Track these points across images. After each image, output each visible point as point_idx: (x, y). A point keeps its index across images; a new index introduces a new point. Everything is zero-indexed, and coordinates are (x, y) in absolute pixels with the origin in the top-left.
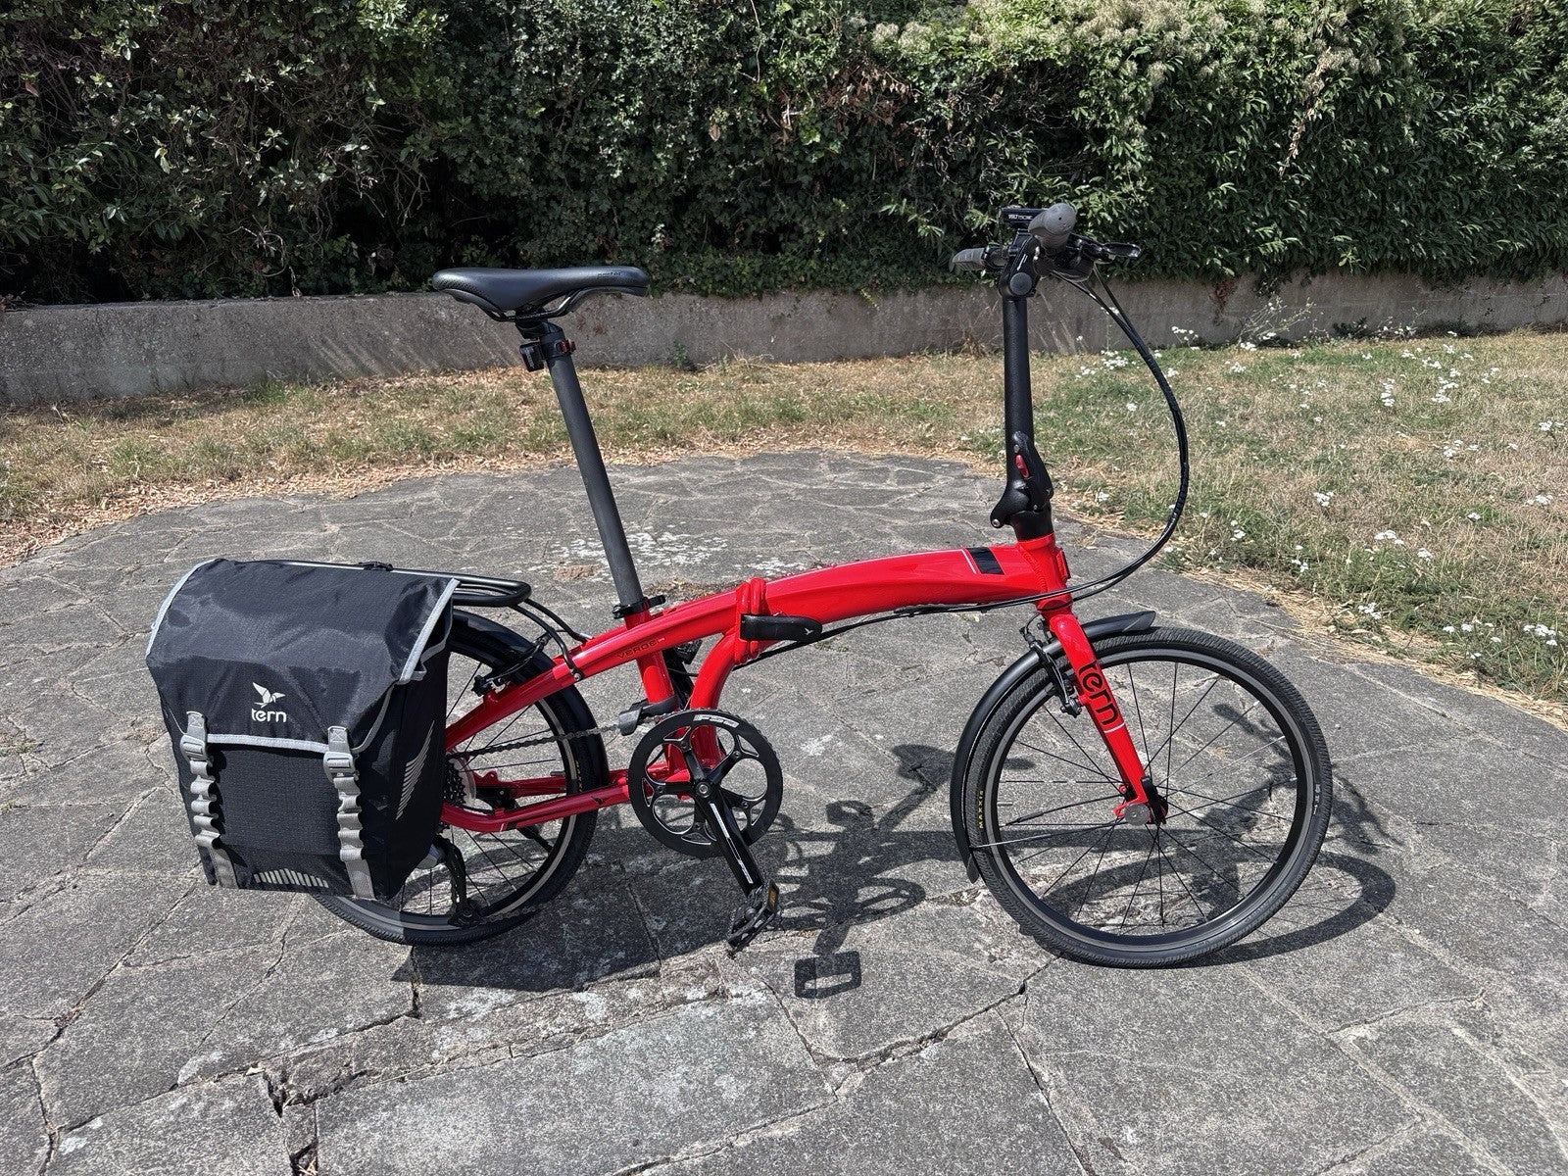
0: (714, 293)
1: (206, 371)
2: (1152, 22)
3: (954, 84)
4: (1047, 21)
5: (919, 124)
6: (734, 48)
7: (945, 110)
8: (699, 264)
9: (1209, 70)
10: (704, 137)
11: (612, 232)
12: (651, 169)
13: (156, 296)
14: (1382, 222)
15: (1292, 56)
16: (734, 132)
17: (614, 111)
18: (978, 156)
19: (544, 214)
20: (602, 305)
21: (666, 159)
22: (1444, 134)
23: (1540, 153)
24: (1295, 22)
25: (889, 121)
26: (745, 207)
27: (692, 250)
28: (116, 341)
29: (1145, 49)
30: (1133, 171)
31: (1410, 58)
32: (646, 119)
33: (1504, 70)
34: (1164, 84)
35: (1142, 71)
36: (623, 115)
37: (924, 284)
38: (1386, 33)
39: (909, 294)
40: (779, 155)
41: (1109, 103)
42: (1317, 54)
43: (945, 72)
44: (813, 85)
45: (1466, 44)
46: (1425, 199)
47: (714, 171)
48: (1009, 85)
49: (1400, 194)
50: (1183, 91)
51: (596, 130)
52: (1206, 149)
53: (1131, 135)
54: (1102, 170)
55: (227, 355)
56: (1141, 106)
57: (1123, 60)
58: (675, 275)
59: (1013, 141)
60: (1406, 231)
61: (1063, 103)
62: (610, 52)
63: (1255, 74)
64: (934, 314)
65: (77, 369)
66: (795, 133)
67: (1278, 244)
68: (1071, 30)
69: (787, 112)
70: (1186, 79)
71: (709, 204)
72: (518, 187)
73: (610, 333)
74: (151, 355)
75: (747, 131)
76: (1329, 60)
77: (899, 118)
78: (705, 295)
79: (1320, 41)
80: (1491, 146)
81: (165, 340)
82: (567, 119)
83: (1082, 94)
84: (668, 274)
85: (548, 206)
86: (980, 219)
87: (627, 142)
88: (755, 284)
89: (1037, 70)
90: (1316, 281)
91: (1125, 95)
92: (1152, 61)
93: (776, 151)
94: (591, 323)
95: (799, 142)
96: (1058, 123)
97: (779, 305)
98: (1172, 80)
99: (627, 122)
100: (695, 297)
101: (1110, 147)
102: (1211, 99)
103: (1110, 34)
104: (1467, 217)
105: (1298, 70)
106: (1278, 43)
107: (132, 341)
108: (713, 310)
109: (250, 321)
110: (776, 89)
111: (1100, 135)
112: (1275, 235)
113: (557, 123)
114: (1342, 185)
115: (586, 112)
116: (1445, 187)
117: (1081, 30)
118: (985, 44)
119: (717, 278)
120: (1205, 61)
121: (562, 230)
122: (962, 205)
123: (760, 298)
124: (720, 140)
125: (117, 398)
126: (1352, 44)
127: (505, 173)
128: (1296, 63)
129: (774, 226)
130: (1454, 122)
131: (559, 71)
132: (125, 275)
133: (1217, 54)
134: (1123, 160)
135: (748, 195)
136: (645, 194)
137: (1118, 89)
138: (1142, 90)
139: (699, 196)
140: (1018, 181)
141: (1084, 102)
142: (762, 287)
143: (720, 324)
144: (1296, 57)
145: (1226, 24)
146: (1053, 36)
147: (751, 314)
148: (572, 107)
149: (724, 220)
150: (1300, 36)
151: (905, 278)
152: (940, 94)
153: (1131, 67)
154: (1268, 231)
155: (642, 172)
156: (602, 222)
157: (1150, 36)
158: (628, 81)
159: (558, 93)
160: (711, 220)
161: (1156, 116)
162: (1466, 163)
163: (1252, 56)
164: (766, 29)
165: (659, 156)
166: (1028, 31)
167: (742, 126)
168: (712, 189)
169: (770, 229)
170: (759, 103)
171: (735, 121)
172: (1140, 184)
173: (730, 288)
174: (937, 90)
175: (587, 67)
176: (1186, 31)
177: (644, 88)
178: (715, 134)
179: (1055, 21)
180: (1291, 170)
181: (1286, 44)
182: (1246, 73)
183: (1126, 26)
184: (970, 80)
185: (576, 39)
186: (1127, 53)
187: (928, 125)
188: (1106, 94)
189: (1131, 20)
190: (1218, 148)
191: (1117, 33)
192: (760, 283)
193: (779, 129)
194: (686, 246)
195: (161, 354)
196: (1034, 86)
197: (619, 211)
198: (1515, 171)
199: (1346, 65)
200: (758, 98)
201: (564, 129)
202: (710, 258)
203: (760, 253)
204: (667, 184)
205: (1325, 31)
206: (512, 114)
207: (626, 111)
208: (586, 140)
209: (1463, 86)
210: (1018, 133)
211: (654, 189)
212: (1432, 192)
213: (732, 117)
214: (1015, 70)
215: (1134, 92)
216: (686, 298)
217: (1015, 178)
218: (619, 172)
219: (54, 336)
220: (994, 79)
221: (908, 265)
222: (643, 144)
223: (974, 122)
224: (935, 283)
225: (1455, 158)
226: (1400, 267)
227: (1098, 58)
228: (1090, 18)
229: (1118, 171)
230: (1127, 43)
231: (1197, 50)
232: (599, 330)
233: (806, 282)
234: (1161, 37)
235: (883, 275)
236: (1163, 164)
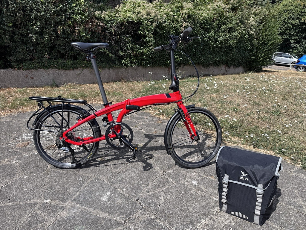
0: (62, 69)
2: (153, 15)
3: (114, 25)
4: (132, 13)
5: (107, 33)
6: (62, 13)
7: (112, 30)
8: (58, 62)
9: (164, 25)
10: (57, 33)
11: (34, 54)
12: (43, 40)
14: (195, 55)
15: (178, 23)
16: (64, 32)
17: (32, 25)
18: (120, 40)
19: (15, 50)
20: (32, 72)
21: (47, 37)
22: (205, 39)
23: (220, 43)
24: (178, 16)
25: (100, 32)
26: (68, 49)
27: (55, 59)
29: (152, 20)
30: (151, 44)
31: (198, 25)
32: (41, 28)
33: (213, 28)
34: (156, 27)
35: (151, 24)
36: (35, 26)
37: (111, 67)
38: (194, 20)
39: (108, 69)
40: (76, 38)
41: (146, 30)
42: (183, 23)
43: (112, 22)
44: (82, 22)
45: (207, 23)
46: (202, 51)
47: (60, 41)
48: (125, 26)
49: (198, 50)
50: (160, 29)
51: (28, 30)
52: (164, 41)
53: (151, 37)
54: (145, 44)
56: (152, 31)
57: (148, 22)
58: (51, 64)
59: (127, 37)
60: (200, 57)
61: (137, 30)
62: (30, 11)
63: (172, 26)
64: (114, 73)
66: (79, 33)
67: (179, 59)
68: (137, 15)
69: (76, 28)
70: (160, 26)
71: (59, 48)
72: (6, 43)
73: (35, 79)
75: (67, 32)
76: (185, 24)
77: (102, 31)
78: (59, 69)
79: (183, 21)
80: (212, 41)
82: (19, 27)
83: (140, 28)
84: (49, 64)
85: (16, 48)
86: (122, 54)
87: (36, 33)
88: (72, 66)
89: (131, 22)
90: (185, 67)
91: (149, 29)
92: (153, 22)
93: (74, 37)
94: (29, 76)
95: (80, 35)
96: (136, 34)
97: (78, 71)
98: (157, 26)
99: (36, 28)
100: (57, 70)
101: (147, 39)
102: (165, 30)
103: (145, 16)
104: (209, 55)
105: (180, 26)
106: (175, 21)
108: (62, 72)
110: (74, 23)
111: (145, 37)
112: (178, 58)
113: (17, 28)
114: (188, 48)
115: (25, 26)
116: (205, 49)
117: (139, 15)
118: (120, 17)
119: (62, 65)
120: (163, 23)
121: (20, 54)
122: (118, 51)
123: (73, 70)
124: (61, 34)
126: (188, 22)
127: (3, 40)
128: (179, 25)
129: (75, 54)
130: (206, 37)
131: (16, 15)
133: (165, 22)
134: (149, 42)
135: (69, 47)
136: (42, 46)
137: (147, 28)
138: (152, 28)
139: (56, 46)
140: (129, 46)
141: (141, 30)
142: (74, 67)
143: (64, 76)
144: (179, 23)
145: (166, 16)
146: (134, 16)
147: (71, 73)
148: (21, 24)
149: (63, 52)
150: (179, 20)
151: (107, 66)
152: (111, 27)
153: (149, 23)
154: (177, 57)
155: (41, 40)
156: (31, 52)
157: (152, 17)
158: (35, 19)
159: (17, 20)
160: (60, 52)
161: (155, 33)
162: (208, 45)
163: (171, 23)
164: (70, 9)
165: (45, 37)
166: (128, 15)
167: (66, 31)
168: (59, 45)
169: (74, 54)
170: (70, 26)
171: (64, 29)
172: (153, 47)
173: (66, 68)
174: (110, 26)
175: (24, 15)
176: (159, 17)
177: (40, 20)
178: (59, 32)
179: (133, 13)
180: (180, 45)
181: (177, 21)
182: (171, 26)
183: (147, 15)
184: (117, 24)
185: (20, 7)
186: (148, 20)
187: (109, 33)
188: (145, 29)
189: (148, 14)
190: (166, 40)
191: (146, 16)
192: (73, 66)
193: (75, 32)
194: (54, 58)
196: (130, 26)
197: (35, 50)
198: (216, 46)
199: (188, 25)
200: (69, 25)
201: (19, 29)
202: (60, 61)
203: (72, 60)
204: (48, 44)
205: (184, 19)
206: (4, 25)
207: (35, 25)
208: (25, 32)
209: (207, 31)
210: (128, 36)
211: (44, 45)
212: (203, 50)
213: (63, 28)
214: (126, 22)
215: (151, 28)
216: (54, 70)
217: (128, 45)
218: (34, 40)
220: (122, 24)
221: (107, 63)
222: (41, 34)
223: (118, 33)
224: (114, 67)
225: (206, 44)
226: (199, 64)
227: (143, 21)
228: (141, 13)
229: (149, 44)
230: (148, 18)
231: (162, 21)
232: (32, 78)
233: (84, 66)
234: (155, 18)
235: (102, 65)
236: (157, 44)
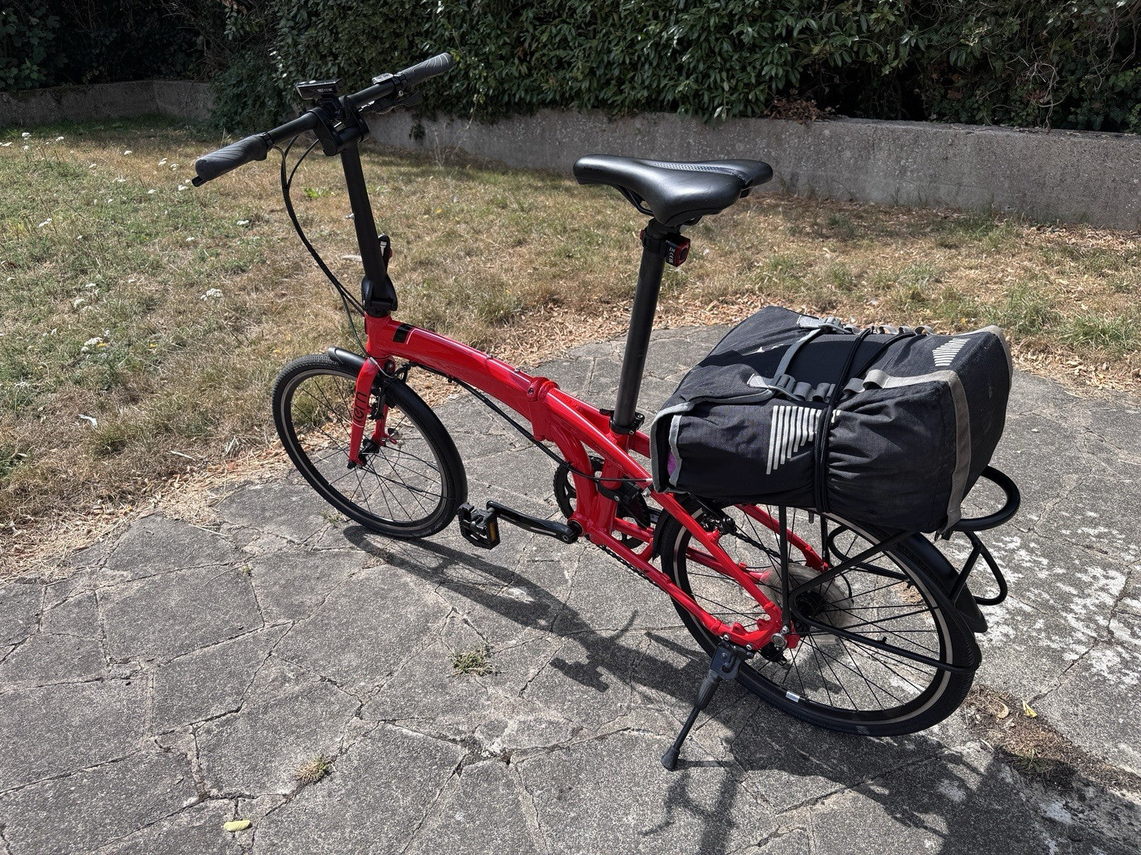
1: (943, 191)
13: (941, 117)
28: (882, 155)
55: (965, 180)
65: (847, 175)
74: (903, 170)
81: (919, 160)
107: (894, 157)
109: (998, 151)
125: (867, 202)
132: (924, 98)
195: (911, 171)
219: (840, 145)
